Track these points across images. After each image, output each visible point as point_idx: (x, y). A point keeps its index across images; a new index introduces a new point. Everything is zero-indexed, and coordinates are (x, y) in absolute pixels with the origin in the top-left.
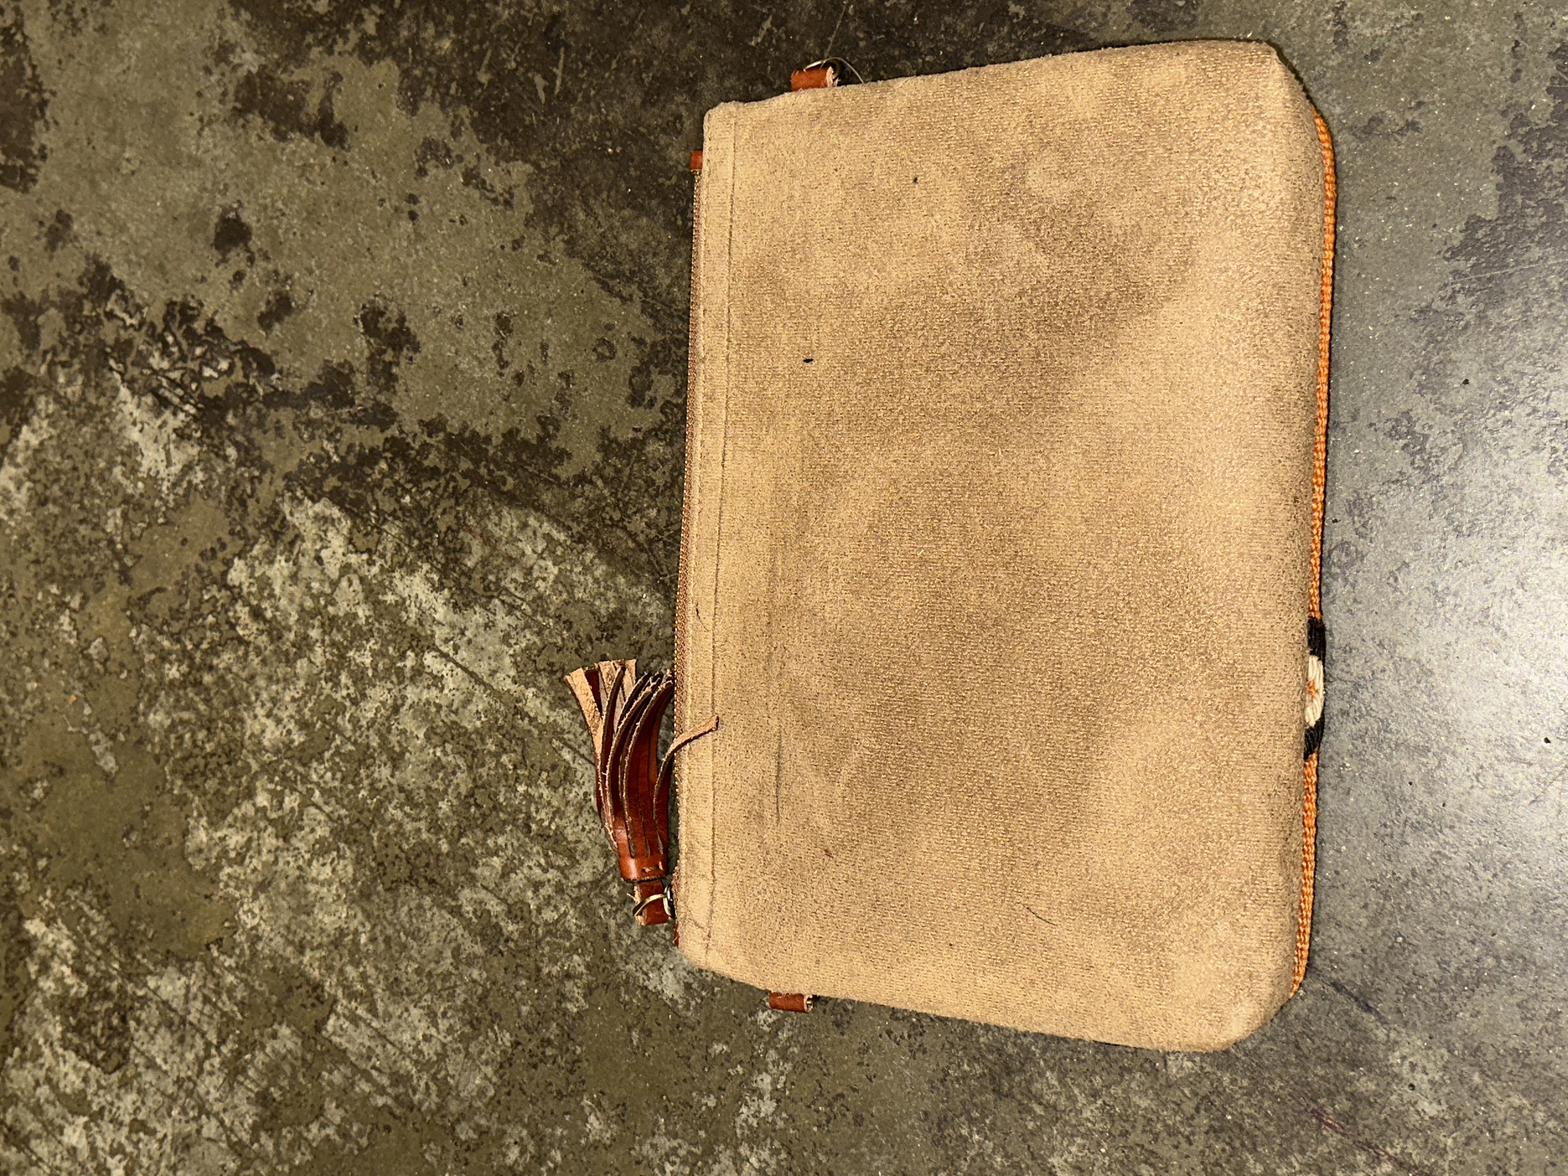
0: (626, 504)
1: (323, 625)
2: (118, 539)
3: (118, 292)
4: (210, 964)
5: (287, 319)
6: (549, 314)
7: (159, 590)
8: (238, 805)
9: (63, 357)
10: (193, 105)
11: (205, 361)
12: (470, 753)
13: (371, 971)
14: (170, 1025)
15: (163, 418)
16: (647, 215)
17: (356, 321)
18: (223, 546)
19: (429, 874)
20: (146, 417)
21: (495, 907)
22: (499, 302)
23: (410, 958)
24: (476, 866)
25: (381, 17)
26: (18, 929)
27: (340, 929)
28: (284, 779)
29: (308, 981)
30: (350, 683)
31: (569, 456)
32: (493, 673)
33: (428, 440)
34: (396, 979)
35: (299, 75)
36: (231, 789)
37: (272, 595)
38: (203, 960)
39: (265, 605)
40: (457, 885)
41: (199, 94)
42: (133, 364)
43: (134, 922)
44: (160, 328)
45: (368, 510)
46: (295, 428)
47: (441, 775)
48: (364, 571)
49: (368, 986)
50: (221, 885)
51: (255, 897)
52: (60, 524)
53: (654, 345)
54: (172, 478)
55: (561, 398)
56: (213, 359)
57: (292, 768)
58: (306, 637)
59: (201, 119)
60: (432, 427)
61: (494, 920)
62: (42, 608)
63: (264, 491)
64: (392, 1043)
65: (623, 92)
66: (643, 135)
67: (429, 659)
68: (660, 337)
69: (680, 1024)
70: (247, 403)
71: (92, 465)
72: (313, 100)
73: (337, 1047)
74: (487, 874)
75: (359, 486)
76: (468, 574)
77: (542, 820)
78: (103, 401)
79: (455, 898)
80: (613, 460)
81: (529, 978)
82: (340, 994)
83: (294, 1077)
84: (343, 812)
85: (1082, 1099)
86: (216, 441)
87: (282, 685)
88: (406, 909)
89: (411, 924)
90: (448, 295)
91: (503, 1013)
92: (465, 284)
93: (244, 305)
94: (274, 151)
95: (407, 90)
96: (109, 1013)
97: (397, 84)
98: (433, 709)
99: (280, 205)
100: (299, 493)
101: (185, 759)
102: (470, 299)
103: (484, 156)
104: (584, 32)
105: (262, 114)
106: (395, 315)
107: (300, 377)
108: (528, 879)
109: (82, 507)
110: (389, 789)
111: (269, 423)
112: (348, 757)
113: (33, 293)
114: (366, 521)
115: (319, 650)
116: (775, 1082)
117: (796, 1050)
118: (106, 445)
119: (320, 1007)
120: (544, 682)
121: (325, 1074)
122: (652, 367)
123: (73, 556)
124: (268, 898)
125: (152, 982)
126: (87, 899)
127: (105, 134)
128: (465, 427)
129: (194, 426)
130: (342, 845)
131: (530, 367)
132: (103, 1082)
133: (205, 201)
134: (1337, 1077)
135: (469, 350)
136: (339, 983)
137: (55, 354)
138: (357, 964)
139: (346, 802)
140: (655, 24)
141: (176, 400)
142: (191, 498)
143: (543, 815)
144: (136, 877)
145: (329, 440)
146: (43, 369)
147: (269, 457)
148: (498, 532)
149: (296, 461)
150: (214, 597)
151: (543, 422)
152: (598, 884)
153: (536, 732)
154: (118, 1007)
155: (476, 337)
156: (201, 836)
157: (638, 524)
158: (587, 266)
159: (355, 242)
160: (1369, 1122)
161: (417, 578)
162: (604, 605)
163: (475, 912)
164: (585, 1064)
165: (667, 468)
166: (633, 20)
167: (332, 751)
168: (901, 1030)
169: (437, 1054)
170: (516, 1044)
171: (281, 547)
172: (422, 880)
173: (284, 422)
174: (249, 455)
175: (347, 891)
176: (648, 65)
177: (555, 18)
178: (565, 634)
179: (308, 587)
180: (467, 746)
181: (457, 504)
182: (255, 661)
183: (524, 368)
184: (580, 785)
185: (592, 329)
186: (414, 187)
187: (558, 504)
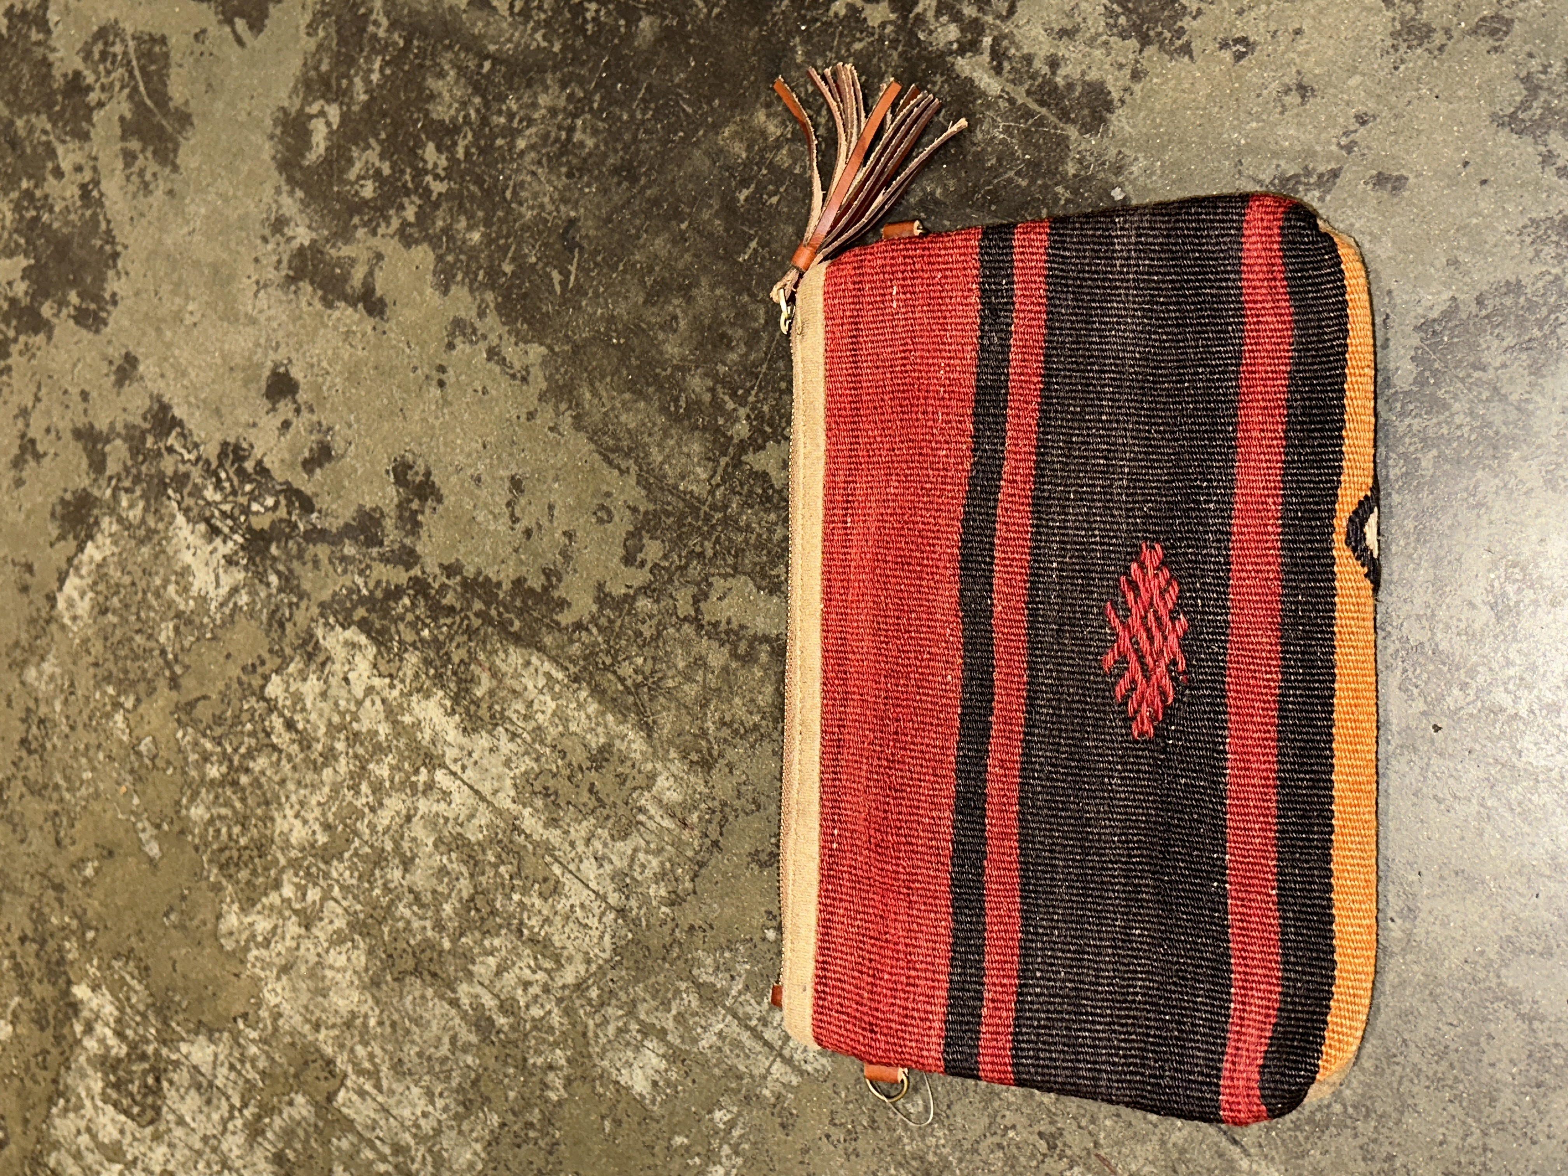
0: (617, 651)
1: (347, 738)
2: (170, 649)
3: (178, 429)
4: (236, 1036)
5: (327, 465)
6: (556, 479)
7: (205, 697)
8: (266, 895)
9: (127, 484)
10: (251, 268)
11: (253, 497)
12: (472, 862)
13: (378, 1051)
14: (199, 1087)
15: (214, 544)
16: (645, 399)
17: (387, 472)
18: (263, 663)
19: (432, 968)
20: (199, 542)
21: (489, 1001)
22: (513, 466)
23: (413, 1042)
24: (473, 962)
25: (420, 206)
26: (66, 993)
27: (352, 1012)
28: (308, 874)
29: (322, 1056)
30: (369, 792)
31: (569, 605)
32: (495, 792)
33: (447, 582)
34: (400, 1060)
35: (346, 251)
36: (261, 880)
37: (303, 709)
38: (230, 1032)
39: (297, 717)
40: (456, 979)
41: (257, 260)
42: (190, 494)
43: (170, 993)
44: (214, 465)
45: (391, 639)
46: (331, 562)
47: (446, 880)
48: (386, 693)
49: (375, 1065)
50: (249, 965)
51: (278, 978)
52: (118, 632)
53: (646, 513)
54: (220, 599)
55: (564, 554)
56: (260, 495)
57: (315, 865)
58: (332, 749)
59: (258, 283)
60: (451, 570)
61: (488, 1013)
62: (99, 706)
63: (300, 616)
64: (394, 1117)
66: (643, 330)
67: (440, 775)
68: (651, 507)
69: (646, 1117)
70: (289, 537)
71: (148, 583)
72: (358, 275)
73: (345, 1117)
74: (483, 970)
75: (384, 618)
76: (477, 703)
77: (533, 927)
78: (161, 526)
79: (454, 991)
80: (607, 612)
81: (516, 1067)
82: (350, 1070)
83: (306, 1141)
84: (359, 907)
86: (261, 569)
87: (309, 789)
88: (410, 997)
89: (415, 1011)
90: (469, 455)
91: (492, 1096)
92: (485, 447)
93: (290, 451)
94: (322, 317)
95: (440, 273)
96: (145, 1073)
97: (432, 267)
98: (441, 821)
99: (324, 364)
100: (331, 620)
101: (221, 850)
102: (488, 461)
103: (506, 336)
104: (596, 237)
105: (312, 283)
106: (422, 470)
107: (337, 518)
108: (519, 979)
109: (139, 618)
110: (400, 890)
111: (308, 556)
112: (364, 859)
113: (102, 424)
114: (389, 650)
115: (343, 760)
117: (747, 1146)
118: (162, 565)
119: (332, 1081)
120: (539, 803)
121: (334, 1140)
122: (644, 533)
123: (129, 662)
124: (290, 979)
125: (184, 1048)
126: (129, 969)
127: (171, 287)
128: (479, 573)
129: (241, 554)
130: (356, 937)
131: (538, 524)
132: (138, 1135)
133: (259, 355)
135: (486, 505)
136: (350, 1061)
137: (119, 480)
138: (366, 1044)
139: (361, 898)
140: (657, 234)
141: (226, 530)
142: (236, 618)
143: (533, 922)
144: (174, 953)
145: (360, 575)
146: (108, 492)
147: (306, 586)
148: (504, 667)
149: (330, 592)
150: (252, 707)
151: (547, 573)
152: (580, 987)
153: (530, 848)
154: (153, 1069)
155: (492, 495)
156: (232, 920)
157: (626, 670)
158: (591, 439)
159: (390, 403)
161: (432, 703)
162: (595, 739)
163: (471, 1004)
164: (563, 1147)
165: (654, 622)
166: (638, 230)
167: (351, 852)
168: (838, 1134)
169: (433, 1129)
170: (503, 1125)
171: (313, 667)
172: (425, 973)
173: (321, 556)
174: (289, 583)
175: (360, 978)
176: (651, 270)
177: (572, 223)
178: (560, 762)
179: (336, 704)
180: (469, 856)
181: (470, 640)
182: (286, 767)
183: (534, 525)
184: (568, 898)
185: (593, 495)
186: (443, 359)
187: (558, 647)
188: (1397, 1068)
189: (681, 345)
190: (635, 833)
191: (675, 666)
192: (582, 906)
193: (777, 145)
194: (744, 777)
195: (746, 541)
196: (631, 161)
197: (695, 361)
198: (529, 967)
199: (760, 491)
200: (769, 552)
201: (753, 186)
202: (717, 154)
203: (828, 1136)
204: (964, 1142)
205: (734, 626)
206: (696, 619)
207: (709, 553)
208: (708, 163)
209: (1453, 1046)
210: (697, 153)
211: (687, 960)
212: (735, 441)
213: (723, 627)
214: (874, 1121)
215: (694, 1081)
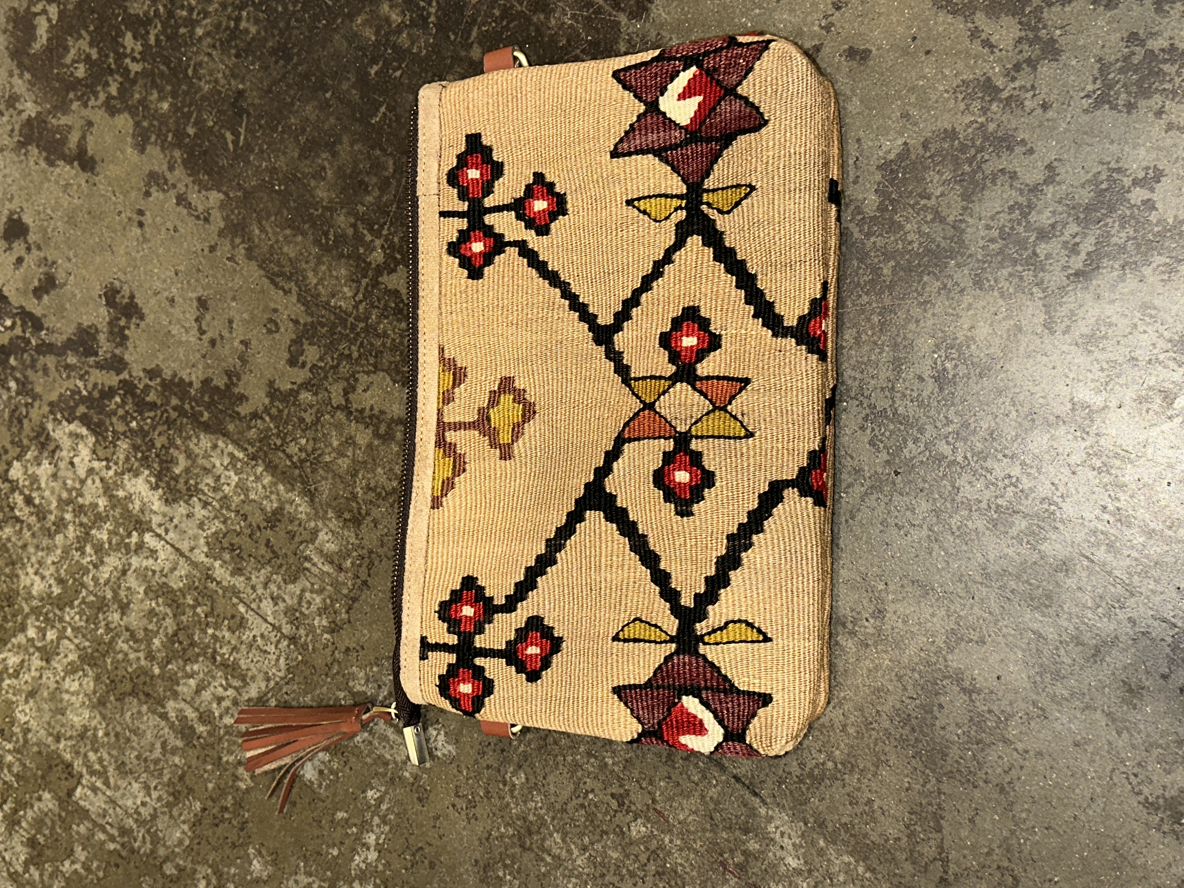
0: (286, 434)
1: (74, 510)
5: (52, 292)
6: (234, 299)
8: (15, 636)
12: (175, 605)
13: (106, 756)
16: (302, 234)
17: (100, 296)
18: (6, 452)
19: (146, 689)
21: (191, 714)
22: (199, 289)
23: (133, 748)
24: (178, 684)
25: (121, 83)
27: (85, 726)
28: (47, 620)
29: (62, 761)
30: (93, 552)
31: (247, 399)
32: (192, 549)
33: (150, 383)
34: (123, 763)
35: (64, 120)
36: (10, 624)
37: (39, 488)
39: (35, 494)
40: (165, 697)
45: (107, 430)
46: (57, 370)
47: (155, 620)
48: (104, 473)
49: (103, 767)
51: (27, 701)
53: (305, 324)
55: (241, 358)
57: (52, 611)
58: (62, 519)
60: (153, 373)
61: (190, 723)
63: (35, 414)
64: (120, 807)
65: (286, 147)
66: (299, 179)
67: (148, 537)
68: (309, 319)
69: (315, 798)
70: (24, 351)
72: (74, 139)
73: (82, 808)
74: (185, 690)
75: (100, 413)
76: (176, 479)
77: (224, 654)
79: (163, 707)
80: (277, 403)
81: (213, 764)
82: (84, 771)
83: (53, 828)
84: (87, 644)
85: (576, 852)
86: (3, 377)
87: (45, 552)
88: (129, 713)
89: (133, 724)
90: (165, 281)
91: (196, 787)
92: (177, 274)
93: (23, 281)
94: (46, 173)
95: (138, 136)
97: (131, 131)
98: (150, 573)
99: (49, 211)
100: (59, 416)
102: (179, 285)
103: (191, 186)
104: (260, 104)
105: (38, 146)
106: (127, 294)
107: (61, 334)
108: (214, 694)
110: (119, 629)
111: (39, 365)
112: (90, 605)
114: (105, 438)
115: (71, 528)
116: (378, 839)
117: (392, 817)
119: (71, 780)
120: (227, 556)
121: (74, 826)
122: (304, 340)
124: (36, 702)
128: (175, 375)
130: (86, 667)
131: (220, 335)
134: (736, 840)
135: (179, 321)
136: (84, 764)
138: (96, 751)
139: (89, 636)
140: (308, 103)
143: (224, 650)
145: (80, 379)
147: (38, 389)
148: (197, 450)
149: (58, 394)
151: (229, 374)
152: (262, 699)
153: (220, 592)
155: (184, 312)
157: (293, 449)
158: (260, 267)
159: (101, 241)
160: (755, 870)
161: (140, 480)
162: (269, 504)
163: (177, 717)
164: (251, 825)
165: (314, 410)
166: (293, 98)
167: (79, 601)
168: (461, 804)
169: (150, 814)
170: (204, 810)
171: (46, 454)
172: (141, 693)
173: (49, 365)
174: (25, 387)
175: (90, 699)
176: (303, 130)
177: (240, 93)
178: (242, 523)
179: (65, 484)
180: (173, 601)
181: (169, 429)
182: (27, 534)
183: (217, 336)
184: (251, 630)
185: (264, 311)
186: (142, 204)
187: (239, 433)
188: (873, 732)
189: (329, 190)
190: (302, 577)
191: (331, 445)
192: (262, 636)
193: (399, 31)
194: (386, 530)
195: (384, 344)
196: (285, 44)
197: (340, 203)
198: (222, 685)
199: (393, 305)
200: (401, 353)
201: (381, 63)
202: (352, 37)
203: (454, 806)
204: (557, 805)
205: (376, 412)
206: (346, 407)
207: (355, 355)
208: (345, 44)
209: (914, 714)
210: (337, 37)
211: (344, 675)
212: (373, 266)
213: (367, 413)
214: (489, 792)
215: (351, 769)
